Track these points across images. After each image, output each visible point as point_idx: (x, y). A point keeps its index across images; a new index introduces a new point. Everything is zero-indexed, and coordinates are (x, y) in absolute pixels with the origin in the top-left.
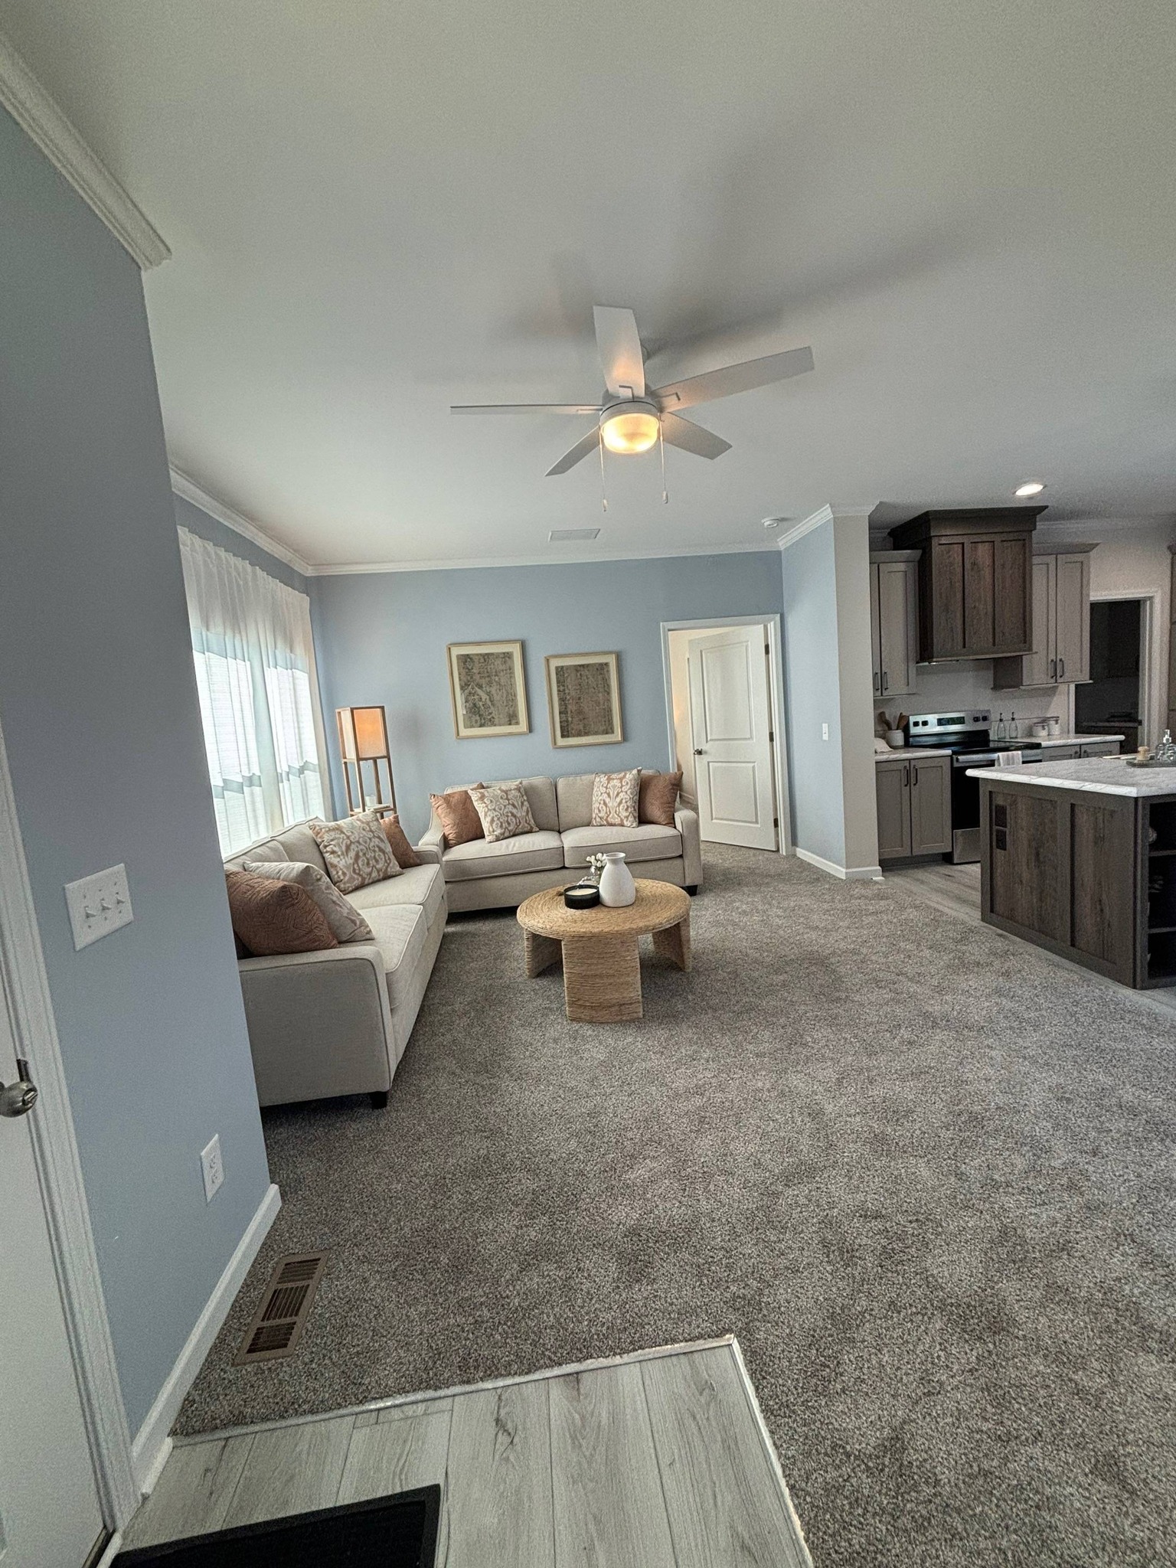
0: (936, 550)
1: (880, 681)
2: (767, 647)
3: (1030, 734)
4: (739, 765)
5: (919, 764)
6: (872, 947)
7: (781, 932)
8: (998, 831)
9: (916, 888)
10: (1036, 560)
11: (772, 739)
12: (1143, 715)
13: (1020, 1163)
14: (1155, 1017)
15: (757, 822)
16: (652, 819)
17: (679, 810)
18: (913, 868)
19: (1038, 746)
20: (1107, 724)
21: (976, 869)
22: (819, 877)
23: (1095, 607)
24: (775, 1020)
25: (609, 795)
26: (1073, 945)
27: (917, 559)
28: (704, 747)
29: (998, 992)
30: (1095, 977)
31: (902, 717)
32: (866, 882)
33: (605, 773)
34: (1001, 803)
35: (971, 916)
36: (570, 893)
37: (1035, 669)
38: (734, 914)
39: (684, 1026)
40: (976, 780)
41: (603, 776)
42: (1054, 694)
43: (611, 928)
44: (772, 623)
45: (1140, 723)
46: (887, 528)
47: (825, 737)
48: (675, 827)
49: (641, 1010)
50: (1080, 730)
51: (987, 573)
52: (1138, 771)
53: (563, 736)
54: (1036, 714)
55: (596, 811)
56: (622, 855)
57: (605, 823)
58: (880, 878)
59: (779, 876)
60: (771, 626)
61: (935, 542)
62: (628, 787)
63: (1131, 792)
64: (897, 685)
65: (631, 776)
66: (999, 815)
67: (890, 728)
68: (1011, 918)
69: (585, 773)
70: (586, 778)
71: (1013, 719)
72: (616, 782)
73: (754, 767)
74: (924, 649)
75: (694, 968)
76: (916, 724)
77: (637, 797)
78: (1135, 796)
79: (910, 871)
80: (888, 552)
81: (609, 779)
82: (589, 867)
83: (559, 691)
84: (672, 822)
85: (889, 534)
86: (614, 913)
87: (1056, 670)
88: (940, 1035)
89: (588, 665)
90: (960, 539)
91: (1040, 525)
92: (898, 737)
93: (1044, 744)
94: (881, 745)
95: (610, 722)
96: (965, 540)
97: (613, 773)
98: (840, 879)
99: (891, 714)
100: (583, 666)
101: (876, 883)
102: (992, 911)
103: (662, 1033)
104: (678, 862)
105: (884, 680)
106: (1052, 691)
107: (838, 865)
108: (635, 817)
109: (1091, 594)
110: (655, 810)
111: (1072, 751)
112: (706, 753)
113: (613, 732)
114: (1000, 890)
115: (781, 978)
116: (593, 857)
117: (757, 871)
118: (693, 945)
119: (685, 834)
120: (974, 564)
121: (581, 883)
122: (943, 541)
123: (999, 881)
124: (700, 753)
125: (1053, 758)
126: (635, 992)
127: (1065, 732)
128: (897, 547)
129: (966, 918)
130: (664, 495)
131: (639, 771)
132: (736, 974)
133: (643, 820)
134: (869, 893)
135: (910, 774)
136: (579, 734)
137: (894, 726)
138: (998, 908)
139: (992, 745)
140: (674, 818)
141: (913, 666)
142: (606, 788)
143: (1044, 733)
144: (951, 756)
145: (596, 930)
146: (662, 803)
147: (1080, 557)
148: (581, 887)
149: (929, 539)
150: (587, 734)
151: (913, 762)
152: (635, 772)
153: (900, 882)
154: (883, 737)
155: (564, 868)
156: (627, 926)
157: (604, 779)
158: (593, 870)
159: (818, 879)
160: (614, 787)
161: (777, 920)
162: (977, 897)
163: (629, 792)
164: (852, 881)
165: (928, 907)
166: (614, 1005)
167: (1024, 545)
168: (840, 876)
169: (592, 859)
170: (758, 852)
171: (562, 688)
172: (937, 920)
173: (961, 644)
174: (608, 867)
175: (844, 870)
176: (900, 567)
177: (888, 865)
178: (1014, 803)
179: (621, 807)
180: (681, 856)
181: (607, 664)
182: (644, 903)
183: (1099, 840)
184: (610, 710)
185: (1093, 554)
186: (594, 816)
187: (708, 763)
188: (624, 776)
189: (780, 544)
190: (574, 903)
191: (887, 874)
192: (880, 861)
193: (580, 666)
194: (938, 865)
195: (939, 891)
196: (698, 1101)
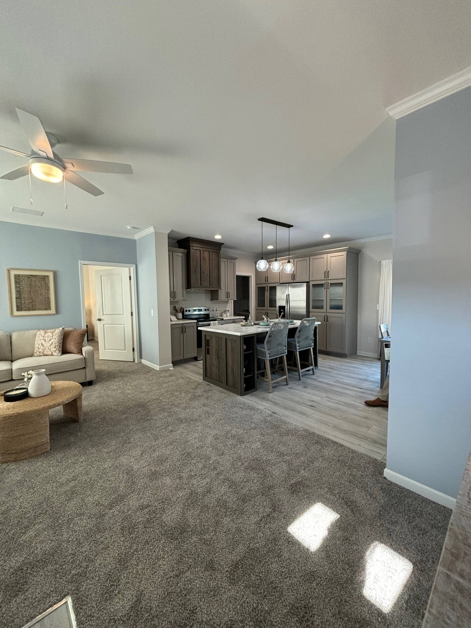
0: (192, 251)
1: (173, 295)
2: (130, 277)
3: (222, 316)
4: (116, 325)
5: (186, 325)
6: (164, 396)
7: (129, 396)
8: (207, 348)
9: (184, 371)
10: (222, 260)
11: (132, 315)
12: (250, 311)
13: (200, 465)
14: (244, 404)
15: (125, 350)
16: (70, 352)
17: (85, 346)
18: (184, 363)
19: (223, 319)
20: (242, 313)
21: (202, 362)
22: (149, 370)
23: (238, 277)
24: (118, 435)
25: (45, 340)
26: (227, 384)
27: (186, 253)
28: (102, 318)
29: (204, 405)
30: (232, 394)
31: (181, 308)
32: (167, 371)
33: (44, 330)
34: (208, 338)
35: (199, 378)
36: (6, 394)
37: (222, 295)
38: (109, 391)
39: (73, 449)
40: (201, 331)
41: (42, 331)
42: (228, 303)
43: (32, 409)
44: (132, 268)
45: (250, 313)
46: (176, 240)
47: (152, 315)
48: (82, 355)
49: (49, 447)
50: (235, 314)
51: (208, 261)
52: (243, 327)
53: (18, 310)
54: (223, 309)
55: (37, 349)
56: (44, 370)
57: (42, 354)
58: (172, 369)
59: (133, 372)
60: (132, 269)
61: (191, 247)
62: (56, 336)
63: (238, 334)
64: (179, 297)
65: (58, 331)
66: (208, 343)
67: (177, 312)
68: (211, 378)
69: (31, 329)
70: (32, 332)
71: (216, 310)
72: (50, 334)
73: (124, 326)
74: (188, 285)
75: (84, 420)
76: (186, 311)
77: (62, 341)
78: (240, 335)
79: (182, 365)
80: (176, 248)
81: (45, 333)
82: (23, 379)
83: (16, 287)
84: (80, 352)
85: (177, 242)
86: (36, 401)
87: (228, 295)
88: (183, 425)
89: (36, 276)
90: (199, 249)
91: (222, 249)
92: (180, 315)
93: (224, 319)
94: (174, 318)
95: (49, 303)
96: (201, 249)
97: (48, 329)
98: (157, 370)
99: (178, 307)
100: (33, 276)
101: (170, 370)
102: (206, 376)
103: (59, 456)
104: (83, 371)
105: (175, 295)
106: (227, 302)
107: (157, 365)
108: (60, 351)
109: (236, 273)
110: (71, 346)
111: (231, 321)
112: (103, 320)
113: (50, 309)
114: (208, 369)
115: (125, 416)
116: (26, 373)
117: (123, 371)
118: (84, 409)
119: (87, 357)
120: (204, 258)
121: (17, 387)
122: (194, 248)
123: (208, 366)
124: (100, 320)
125: (226, 323)
126: (47, 437)
127: (231, 315)
128: (180, 247)
129: (198, 380)
130: (66, 205)
131: (63, 329)
132: (104, 418)
133: (64, 351)
134: (167, 374)
135: (183, 329)
136: (29, 310)
137: (179, 311)
138: (208, 375)
139: (210, 319)
140: (82, 351)
141: (184, 289)
142: (44, 337)
143: (225, 315)
144: (197, 323)
145: (21, 411)
146: (75, 344)
147: (233, 261)
148: (17, 389)
149: (190, 246)
150: (33, 310)
151: (184, 325)
152: (61, 329)
153: (179, 369)
154: (175, 315)
155: (12, 380)
156: (43, 406)
157: (42, 332)
158: (26, 379)
159: (148, 372)
160: (48, 336)
161: (128, 391)
162: (201, 371)
163: (56, 339)
164: (162, 371)
165: (187, 378)
166: (31, 448)
167: (218, 254)
168: (157, 369)
169: (25, 374)
170: (125, 363)
171: (18, 286)
172: (189, 381)
173: (200, 284)
174: (34, 377)
175: (159, 367)
176: (180, 255)
177: (175, 363)
178: (211, 339)
179: (52, 346)
180: (84, 368)
181: (47, 276)
182: (56, 393)
183: (232, 349)
184: (49, 299)
185: (237, 260)
186: (35, 351)
187: (104, 324)
188: (55, 331)
189: (136, 237)
190: (8, 399)
191: (174, 367)
192: (172, 362)
193: (31, 275)
194: (192, 361)
195: (192, 371)
196: (73, 484)
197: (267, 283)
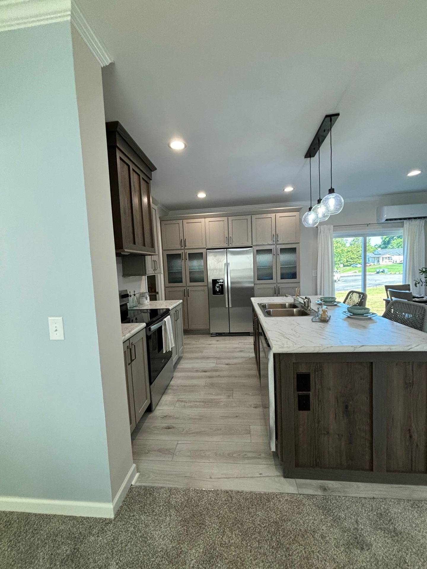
5: (134, 340)
8: (301, 395)
12: (159, 290)
34: (302, 371)
58: (137, 478)
61: (118, 152)
90: (127, 161)
96: (130, 164)
114: (303, 445)
122: (121, 156)
123: (301, 438)
135: (131, 351)
144: (145, 328)
151: (131, 341)
167: (148, 187)
173: (133, 241)
178: (318, 370)
197: (184, 249)
